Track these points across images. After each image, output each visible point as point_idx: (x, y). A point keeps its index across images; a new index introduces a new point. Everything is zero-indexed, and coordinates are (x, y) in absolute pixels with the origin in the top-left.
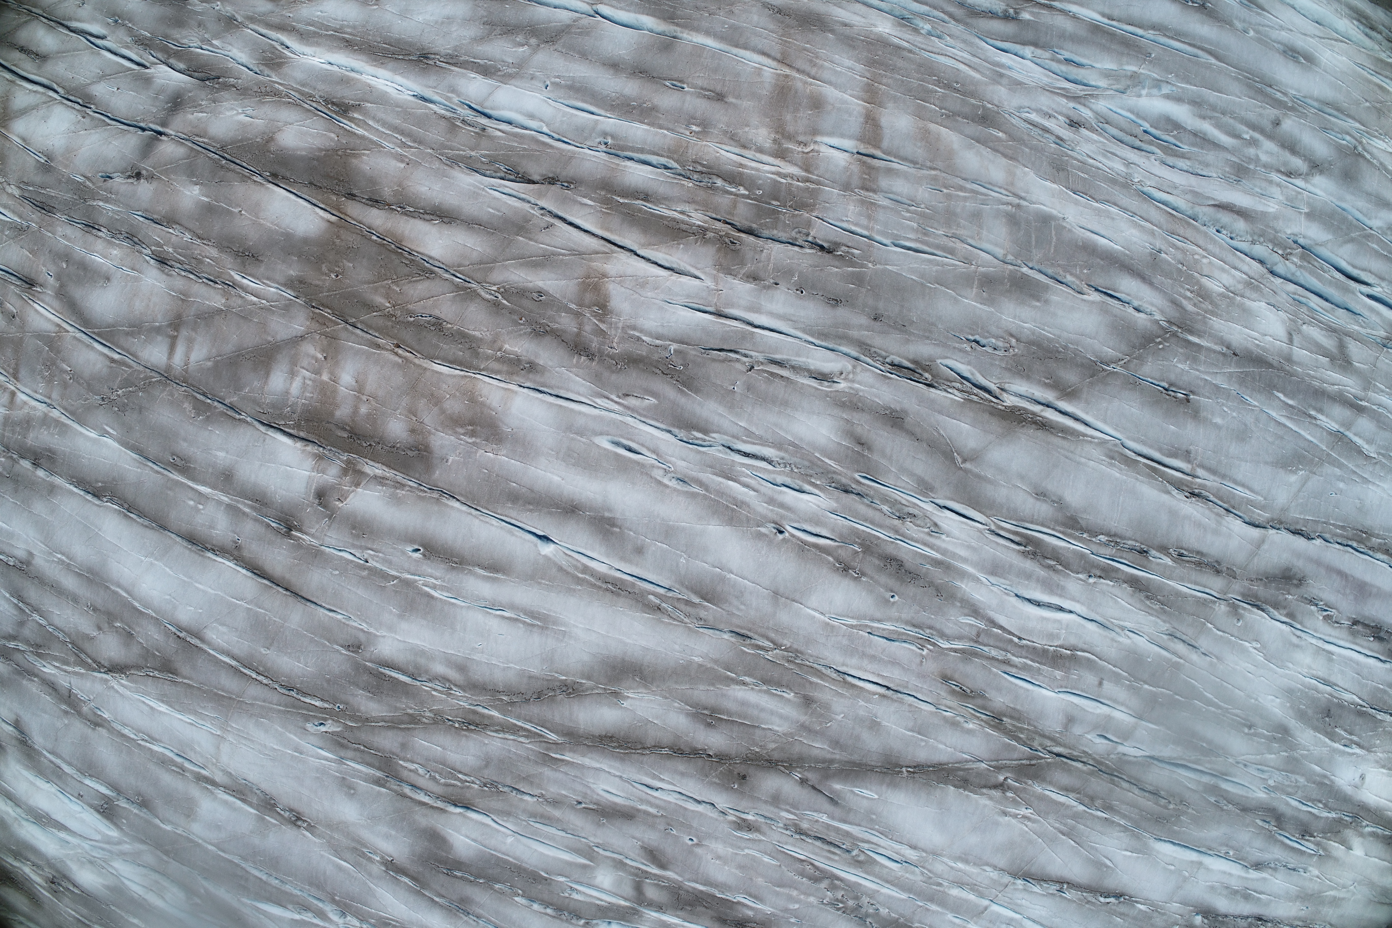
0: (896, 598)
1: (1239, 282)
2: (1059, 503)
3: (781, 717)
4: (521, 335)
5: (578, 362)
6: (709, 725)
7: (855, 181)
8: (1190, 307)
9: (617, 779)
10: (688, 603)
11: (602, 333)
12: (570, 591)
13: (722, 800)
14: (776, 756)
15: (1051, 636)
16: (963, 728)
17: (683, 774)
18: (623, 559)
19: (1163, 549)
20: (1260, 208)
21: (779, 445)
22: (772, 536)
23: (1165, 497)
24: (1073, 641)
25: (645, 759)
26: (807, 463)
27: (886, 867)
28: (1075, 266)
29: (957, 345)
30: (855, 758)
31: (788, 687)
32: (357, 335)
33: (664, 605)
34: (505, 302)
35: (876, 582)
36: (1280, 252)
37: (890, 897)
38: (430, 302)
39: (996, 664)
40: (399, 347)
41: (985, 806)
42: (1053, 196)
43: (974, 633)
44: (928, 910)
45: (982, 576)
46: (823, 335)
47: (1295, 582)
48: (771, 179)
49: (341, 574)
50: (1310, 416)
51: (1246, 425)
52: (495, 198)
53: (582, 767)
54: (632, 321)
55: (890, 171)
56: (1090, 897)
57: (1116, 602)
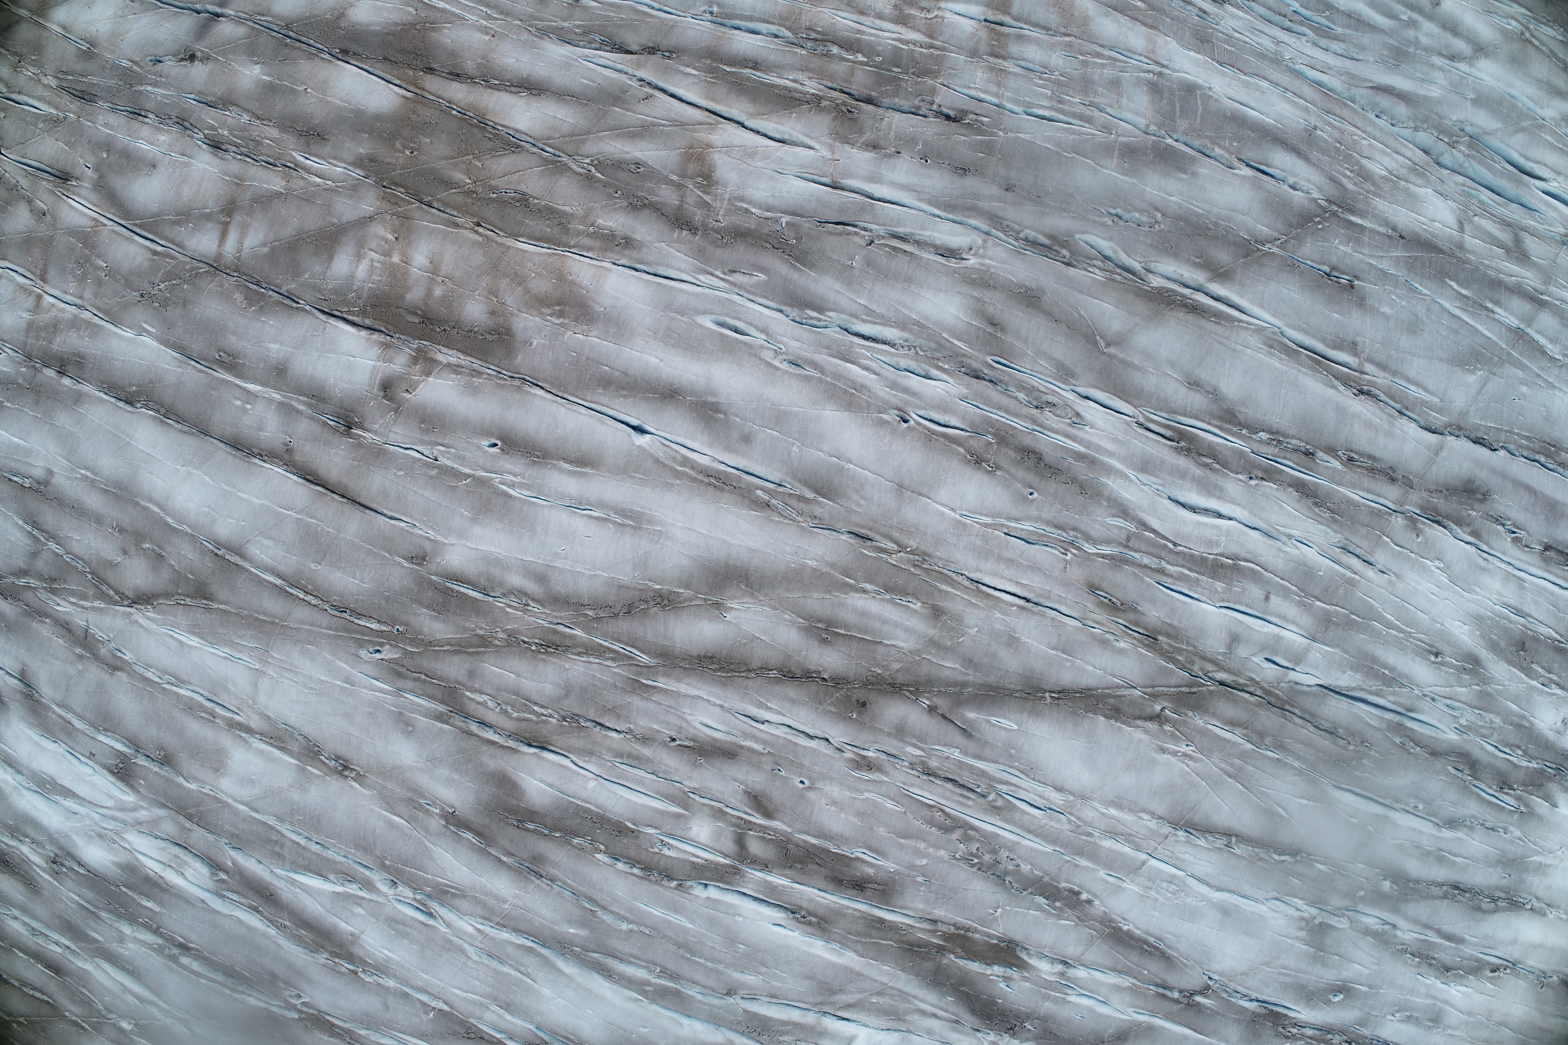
0: (1036, 495)
1: (1403, 167)
2: (1214, 394)
3: (907, 630)
4: (615, 209)
5: (679, 237)
6: (824, 641)
7: (983, 47)
8: (1350, 186)
9: (718, 709)
10: (801, 498)
11: (707, 205)
12: (667, 486)
13: (838, 733)
14: (901, 678)
15: (1210, 543)
16: (1113, 647)
17: (793, 701)
18: (728, 449)
19: (1331, 451)
20: (1422, 92)
21: (902, 325)
22: (895, 424)
23: (1331, 392)
24: (1234, 549)
25: (750, 683)
26: (933, 345)
27: (1028, 814)
28: (1224, 138)
29: (1097, 219)
30: (992, 679)
31: (914, 595)
32: (433, 214)
33: (773, 501)
34: (599, 175)
35: (1013, 476)
36: (1446, 140)
37: (1032, 850)
38: (516, 177)
39: (1149, 572)
40: (479, 225)
41: (1140, 740)
42: (1198, 65)
43: (1123, 536)
44: (1076, 865)
45: (1130, 472)
46: (949, 207)
47: (1479, 496)
48: (892, 45)
49: (406, 475)
50: (1487, 309)
51: (1417, 317)
52: (589, 69)
53: (678, 694)
54: (740, 192)
55: (1020, 38)
56: (1261, 853)
57: (1281, 507)
